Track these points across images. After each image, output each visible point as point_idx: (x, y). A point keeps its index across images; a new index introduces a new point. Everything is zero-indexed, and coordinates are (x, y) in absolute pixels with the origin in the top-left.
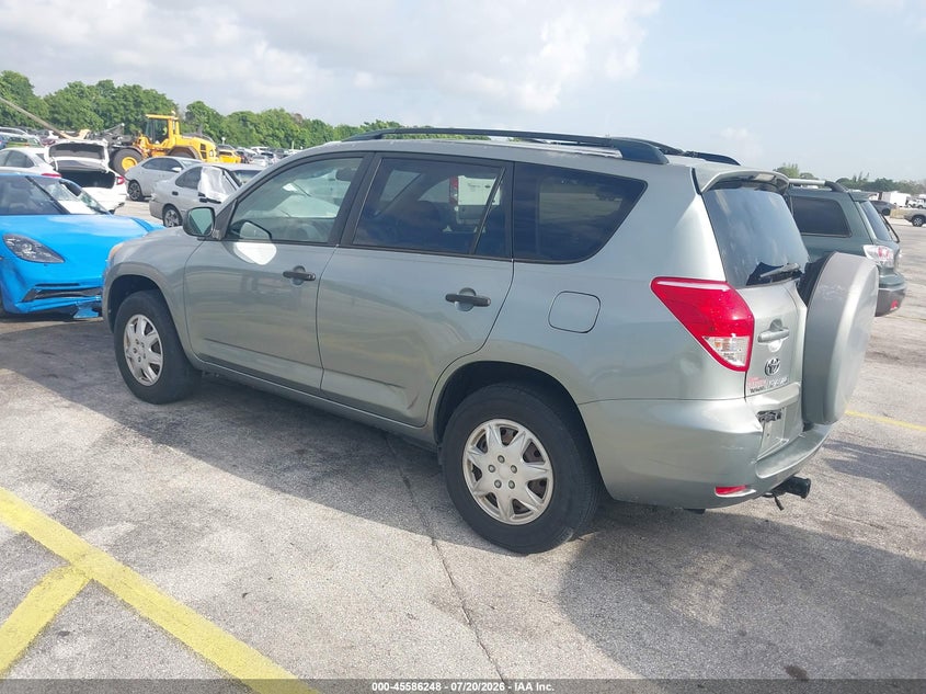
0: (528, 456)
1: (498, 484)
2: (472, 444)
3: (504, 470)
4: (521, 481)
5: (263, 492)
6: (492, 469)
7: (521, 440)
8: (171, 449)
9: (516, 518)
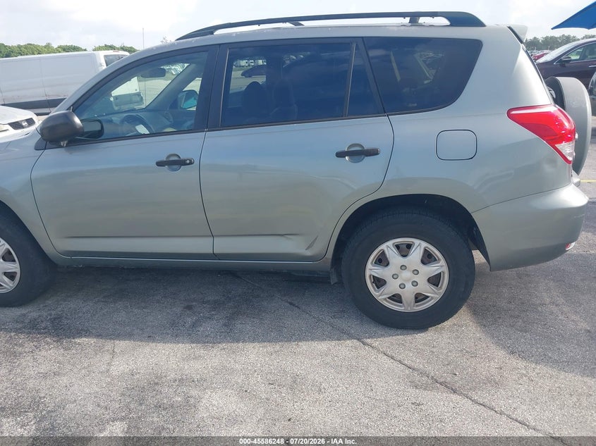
0: (425, 261)
1: (402, 286)
2: (372, 263)
3: (406, 274)
4: (422, 280)
5: (198, 349)
6: (395, 276)
7: (418, 250)
8: (78, 340)
9: (417, 306)
